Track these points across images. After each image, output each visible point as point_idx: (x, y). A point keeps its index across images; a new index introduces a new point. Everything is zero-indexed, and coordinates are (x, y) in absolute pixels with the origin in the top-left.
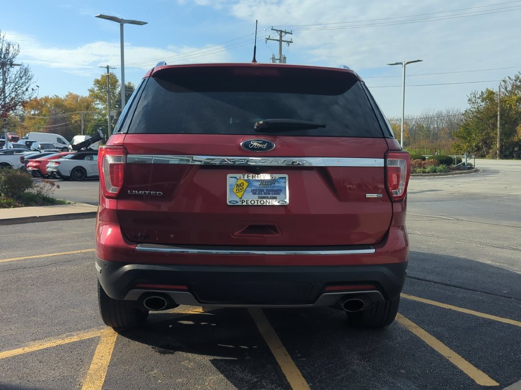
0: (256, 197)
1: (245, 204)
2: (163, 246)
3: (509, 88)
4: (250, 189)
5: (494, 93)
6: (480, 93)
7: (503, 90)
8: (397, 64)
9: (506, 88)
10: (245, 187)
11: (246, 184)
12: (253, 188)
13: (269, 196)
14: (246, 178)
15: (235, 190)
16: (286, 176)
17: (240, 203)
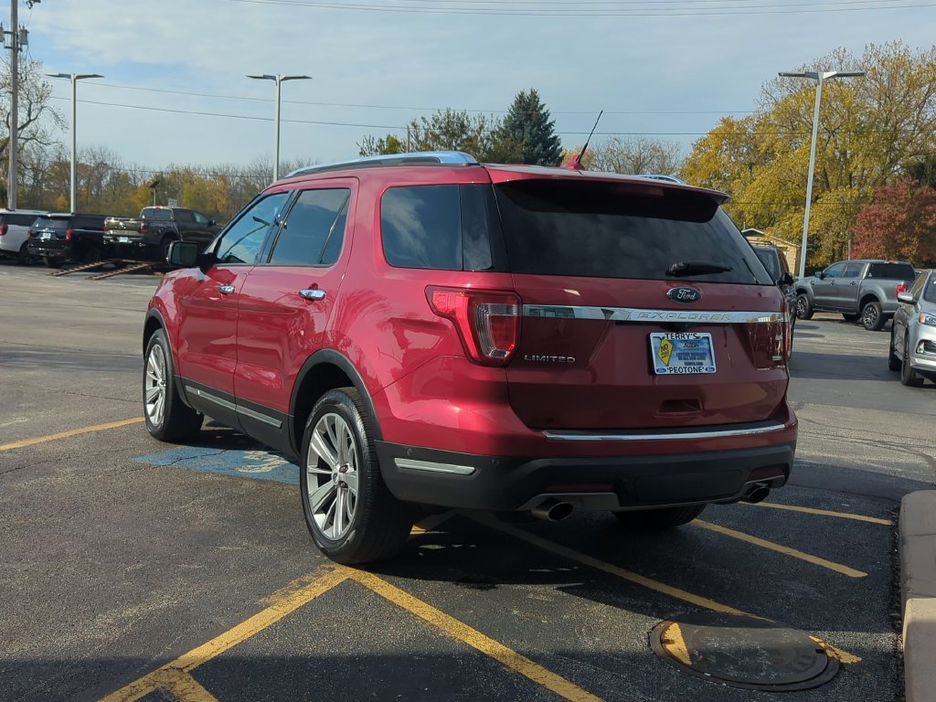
0: (681, 364)
1: (673, 372)
2: (567, 431)
3: (422, 138)
4: (675, 353)
5: (399, 144)
6: (376, 141)
7: (412, 140)
8: (265, 77)
9: (417, 137)
10: (670, 349)
11: (670, 346)
12: (678, 352)
13: (695, 361)
14: (670, 338)
15: (660, 354)
16: (709, 335)
17: (668, 372)
